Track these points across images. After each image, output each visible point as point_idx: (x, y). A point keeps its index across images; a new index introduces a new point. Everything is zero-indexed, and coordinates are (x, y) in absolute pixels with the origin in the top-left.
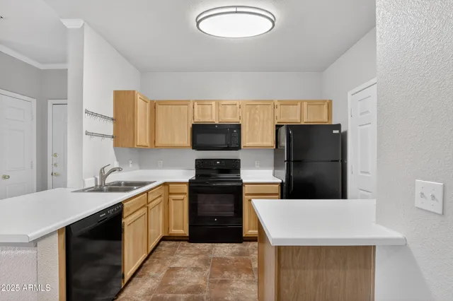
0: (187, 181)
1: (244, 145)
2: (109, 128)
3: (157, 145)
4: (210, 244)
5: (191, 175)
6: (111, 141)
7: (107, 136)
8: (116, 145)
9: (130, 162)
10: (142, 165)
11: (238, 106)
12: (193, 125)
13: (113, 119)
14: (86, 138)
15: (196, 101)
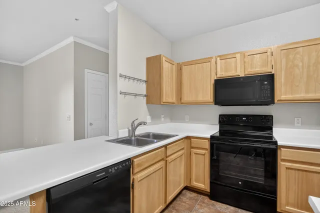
0: (209, 136)
1: (279, 99)
2: (142, 89)
3: (182, 101)
4: (232, 208)
5: (215, 130)
6: (144, 100)
7: (141, 95)
8: (148, 102)
9: (162, 116)
10: (173, 119)
11: (269, 54)
12: (215, 80)
13: (145, 82)
14: (120, 97)
15: (218, 56)
